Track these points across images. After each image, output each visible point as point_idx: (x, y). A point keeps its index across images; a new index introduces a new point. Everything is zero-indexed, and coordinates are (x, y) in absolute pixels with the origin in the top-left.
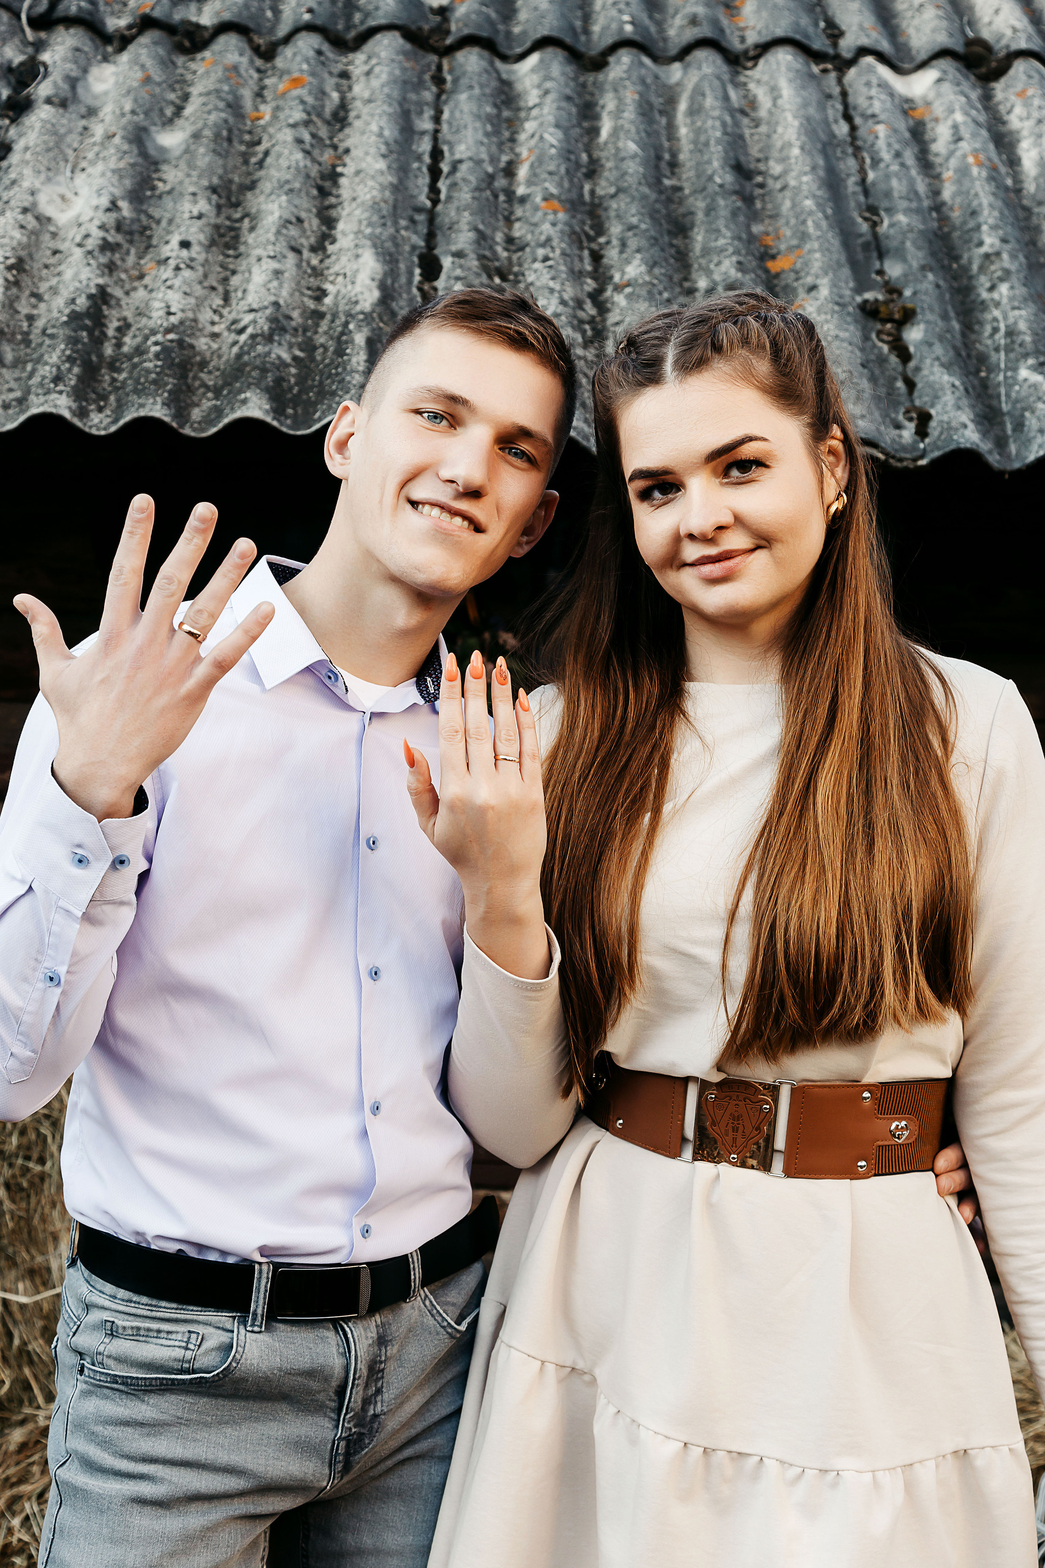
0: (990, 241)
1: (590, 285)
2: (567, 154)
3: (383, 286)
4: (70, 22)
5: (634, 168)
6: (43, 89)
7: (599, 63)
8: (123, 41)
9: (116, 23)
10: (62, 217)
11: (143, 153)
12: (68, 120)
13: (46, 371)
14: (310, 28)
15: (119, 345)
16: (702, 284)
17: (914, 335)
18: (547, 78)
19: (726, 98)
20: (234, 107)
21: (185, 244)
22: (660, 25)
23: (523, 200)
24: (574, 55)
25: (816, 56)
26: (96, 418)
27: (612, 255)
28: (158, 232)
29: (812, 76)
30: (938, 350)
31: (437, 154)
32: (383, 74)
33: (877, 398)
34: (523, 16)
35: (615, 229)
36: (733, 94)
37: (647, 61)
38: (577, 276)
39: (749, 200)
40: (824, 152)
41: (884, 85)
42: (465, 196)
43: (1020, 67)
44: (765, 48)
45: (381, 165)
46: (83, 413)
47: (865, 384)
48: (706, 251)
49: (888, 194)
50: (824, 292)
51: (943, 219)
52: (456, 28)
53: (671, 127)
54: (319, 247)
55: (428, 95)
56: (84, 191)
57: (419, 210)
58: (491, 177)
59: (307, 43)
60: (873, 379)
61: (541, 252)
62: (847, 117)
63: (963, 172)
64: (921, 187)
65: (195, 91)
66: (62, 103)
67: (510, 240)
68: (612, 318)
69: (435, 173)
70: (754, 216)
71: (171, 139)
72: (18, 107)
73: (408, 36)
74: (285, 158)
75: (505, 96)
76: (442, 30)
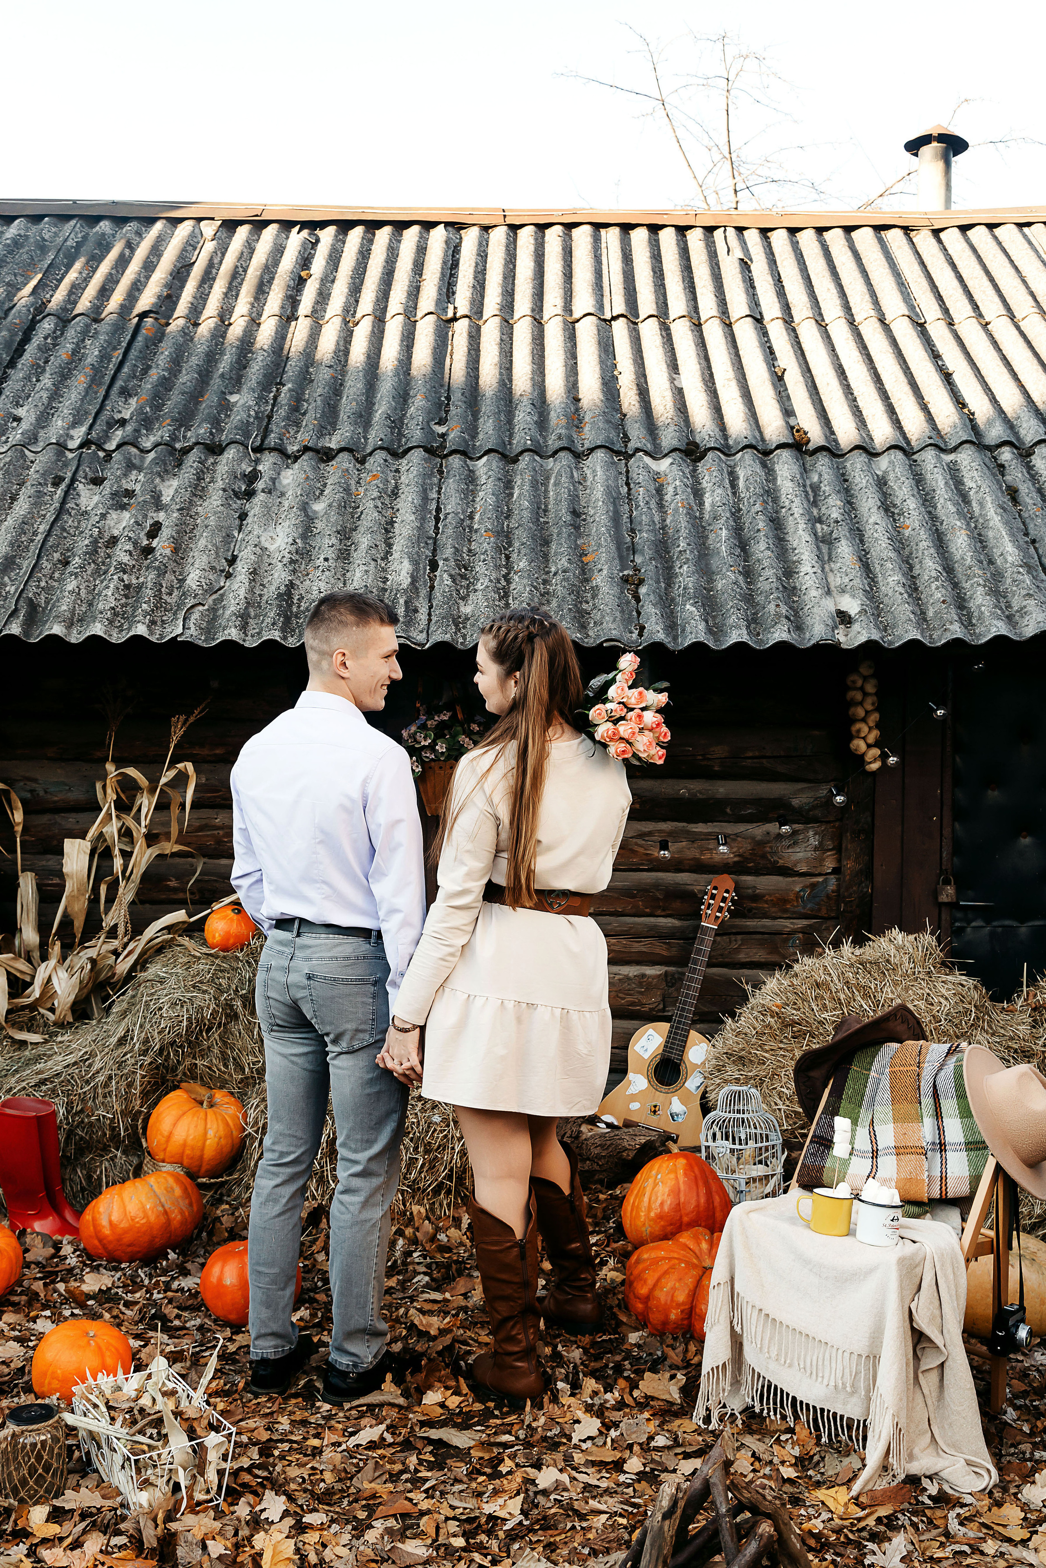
0: (683, 544)
1: (504, 571)
2: (497, 508)
3: (412, 576)
4: (271, 450)
5: (526, 514)
6: (260, 485)
7: (515, 460)
8: (296, 459)
9: (292, 448)
10: (272, 548)
11: (307, 515)
12: (274, 499)
13: (269, 620)
14: (381, 448)
15: (299, 607)
16: (553, 569)
17: (643, 590)
18: (490, 470)
19: (572, 477)
20: (347, 490)
21: (326, 560)
22: (545, 438)
23: (476, 531)
24: (504, 456)
25: (618, 453)
26: (290, 640)
27: (514, 556)
28: (314, 553)
29: (613, 463)
30: (652, 597)
31: (438, 510)
32: (414, 471)
33: (623, 620)
34: (481, 436)
35: (517, 544)
36: (575, 474)
37: (537, 458)
38: (498, 567)
39: (577, 528)
40: (614, 503)
41: (647, 468)
42: (450, 531)
43: (710, 455)
44: (592, 450)
45: (413, 518)
46: (285, 638)
47: (618, 614)
48: (556, 554)
49: (640, 523)
50: (605, 572)
51: (665, 534)
52: (449, 446)
53: (546, 491)
54: (385, 558)
55: (435, 480)
56: (281, 534)
57: (429, 538)
58: (463, 520)
59: (380, 455)
60: (622, 612)
61: (482, 557)
62: (628, 484)
63: (676, 510)
64: (657, 519)
65: (329, 482)
66: (269, 491)
67: (470, 551)
68: (512, 586)
69: (437, 519)
70: (579, 535)
71: (319, 507)
72: (250, 494)
73: (427, 450)
74: (370, 516)
75: (471, 478)
76: (443, 446)
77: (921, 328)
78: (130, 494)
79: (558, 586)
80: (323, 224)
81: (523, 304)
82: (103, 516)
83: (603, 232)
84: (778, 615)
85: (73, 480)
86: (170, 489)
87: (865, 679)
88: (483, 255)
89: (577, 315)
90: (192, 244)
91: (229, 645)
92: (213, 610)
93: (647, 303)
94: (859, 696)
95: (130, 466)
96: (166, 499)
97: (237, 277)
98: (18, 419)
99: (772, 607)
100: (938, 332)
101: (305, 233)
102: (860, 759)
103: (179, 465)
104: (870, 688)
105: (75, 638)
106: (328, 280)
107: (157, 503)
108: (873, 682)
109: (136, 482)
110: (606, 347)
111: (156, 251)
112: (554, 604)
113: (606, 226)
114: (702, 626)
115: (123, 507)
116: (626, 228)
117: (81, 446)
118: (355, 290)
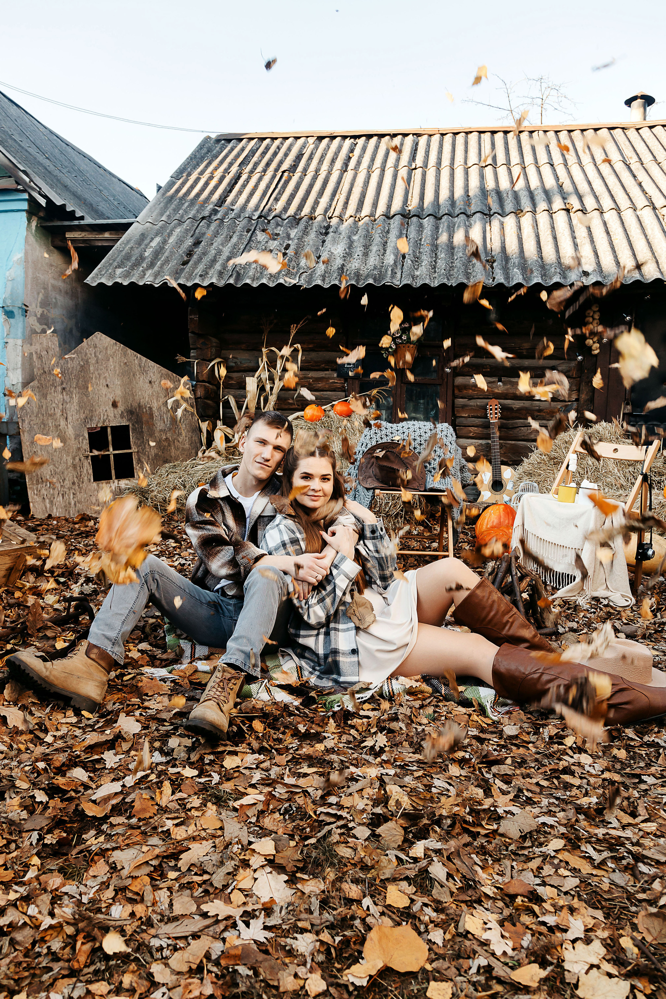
1: (434, 259)
2: (432, 236)
3: (394, 261)
4: (336, 217)
5: (445, 238)
6: (331, 230)
7: (440, 219)
10: (335, 253)
11: (350, 240)
12: (336, 235)
13: (334, 278)
14: (382, 215)
15: (346, 272)
17: (495, 265)
18: (429, 222)
19: (465, 223)
20: (368, 231)
21: (358, 256)
22: (454, 210)
23: (423, 245)
24: (435, 217)
25: (486, 215)
26: (343, 284)
27: (439, 253)
28: (353, 253)
29: (484, 218)
30: (499, 267)
31: (406, 237)
32: (396, 223)
34: (425, 210)
35: (440, 249)
36: (467, 222)
37: (450, 217)
38: (431, 257)
40: (484, 233)
41: (498, 220)
43: (528, 214)
44: (474, 213)
45: (395, 239)
46: (340, 284)
47: (484, 273)
51: (505, 244)
53: (454, 230)
54: (383, 255)
55: (405, 227)
56: (339, 248)
58: (417, 241)
59: (382, 218)
60: (486, 272)
61: (425, 254)
62: (490, 226)
63: (510, 234)
64: (502, 238)
66: (335, 232)
67: (420, 252)
71: (355, 238)
72: (327, 234)
73: (402, 215)
74: (377, 239)
75: (421, 226)
76: (409, 214)
77: (628, 167)
78: (278, 235)
79: (457, 263)
80: (359, 137)
81: (446, 161)
82: (267, 242)
83: (482, 135)
84: (556, 272)
85: (255, 230)
86: (293, 233)
87: (594, 312)
88: (428, 145)
89: (469, 165)
90: (304, 146)
91: (317, 286)
92: (311, 275)
93: (501, 159)
94: (591, 320)
95: (278, 225)
96: (292, 236)
97: (323, 157)
98: (233, 210)
99: (553, 270)
100: (635, 166)
101: (352, 140)
102: (590, 349)
103: (298, 224)
104: (597, 316)
105: (255, 285)
106: (361, 157)
107: (288, 237)
108: (598, 314)
109: (279, 230)
110: (482, 177)
111: (289, 149)
112: (456, 270)
113: (484, 132)
114: (521, 277)
115: (275, 239)
116: (493, 133)
117: (259, 218)
118: (373, 160)
